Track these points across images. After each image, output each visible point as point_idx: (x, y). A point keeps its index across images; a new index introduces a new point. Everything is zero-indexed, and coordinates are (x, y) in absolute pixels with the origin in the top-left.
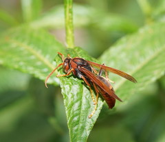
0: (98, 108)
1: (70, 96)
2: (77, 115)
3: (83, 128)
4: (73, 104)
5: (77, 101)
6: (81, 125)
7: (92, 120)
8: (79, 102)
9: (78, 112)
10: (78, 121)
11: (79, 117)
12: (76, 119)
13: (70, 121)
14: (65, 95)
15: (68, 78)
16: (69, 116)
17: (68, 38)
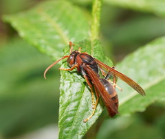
0: (97, 114)
1: (67, 94)
2: (71, 116)
3: (75, 132)
4: (69, 103)
5: (74, 101)
6: (73, 127)
7: (87, 125)
8: (77, 102)
9: (73, 112)
10: (71, 123)
11: (73, 119)
12: (69, 119)
13: (62, 121)
14: (63, 92)
15: (71, 73)
16: (62, 114)
17: (93, 27)
